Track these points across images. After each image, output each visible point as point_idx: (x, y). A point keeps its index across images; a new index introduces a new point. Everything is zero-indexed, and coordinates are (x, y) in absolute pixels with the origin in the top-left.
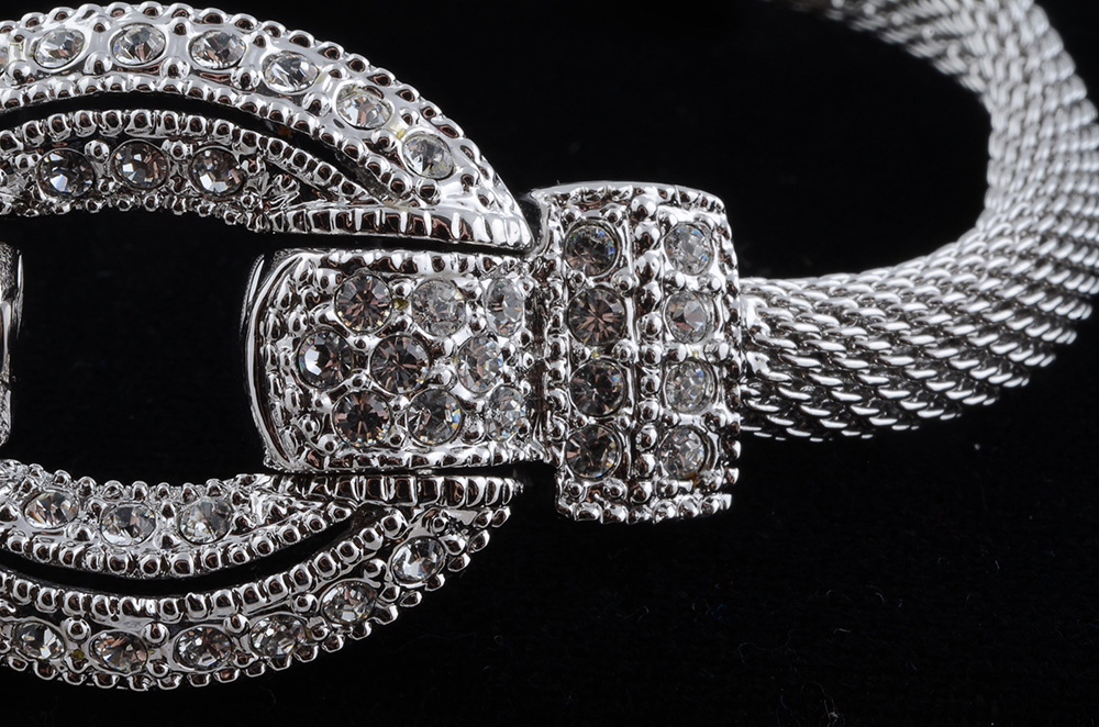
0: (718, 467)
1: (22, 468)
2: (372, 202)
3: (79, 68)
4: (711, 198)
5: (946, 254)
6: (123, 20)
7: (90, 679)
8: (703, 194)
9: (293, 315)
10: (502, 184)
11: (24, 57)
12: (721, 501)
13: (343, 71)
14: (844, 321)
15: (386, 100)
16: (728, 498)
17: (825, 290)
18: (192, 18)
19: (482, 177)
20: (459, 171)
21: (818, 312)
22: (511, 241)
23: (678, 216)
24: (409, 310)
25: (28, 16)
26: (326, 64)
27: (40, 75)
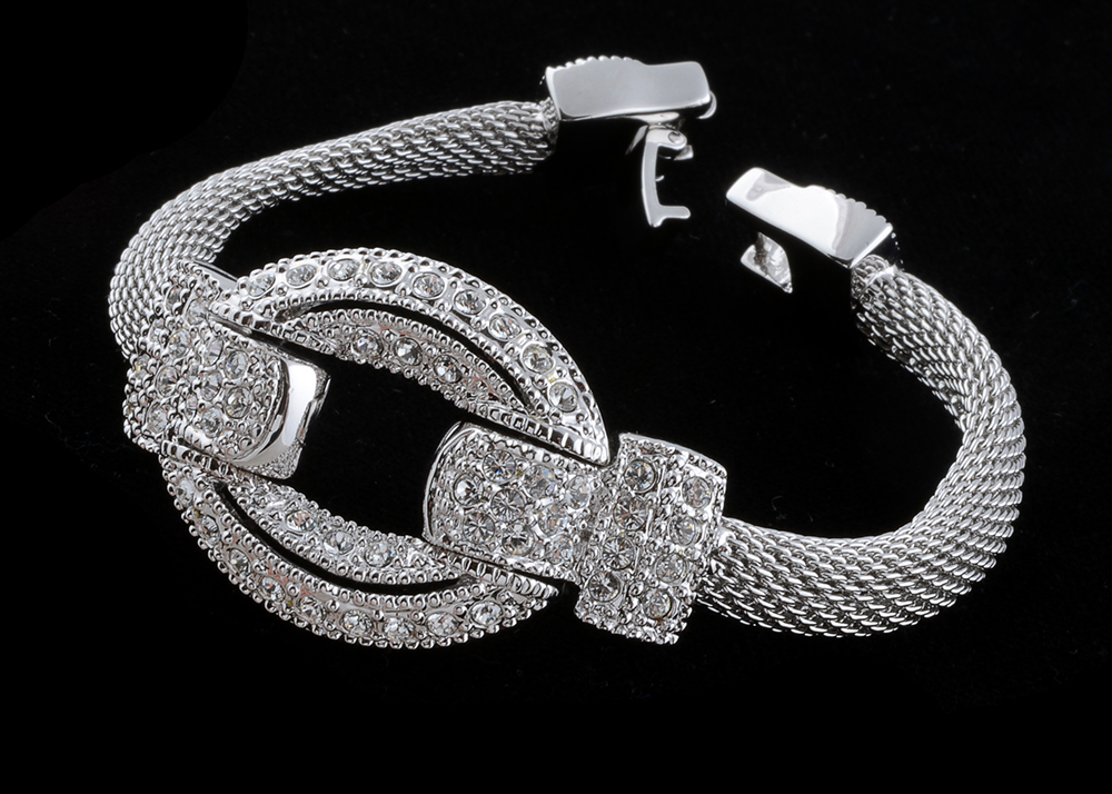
0: (675, 618)
1: (295, 493)
2: (523, 412)
3: (393, 288)
4: (721, 468)
5: (862, 542)
6: (425, 269)
7: (292, 619)
8: (716, 464)
9: (460, 460)
10: (602, 424)
11: (366, 273)
12: (672, 638)
13: (534, 335)
14: (780, 561)
15: (552, 358)
16: (676, 638)
17: (777, 540)
18: (463, 280)
19: (590, 417)
20: (578, 411)
21: (767, 551)
22: (593, 458)
23: (696, 472)
24: (523, 478)
25: (377, 249)
26: (526, 329)
27: (370, 286)
